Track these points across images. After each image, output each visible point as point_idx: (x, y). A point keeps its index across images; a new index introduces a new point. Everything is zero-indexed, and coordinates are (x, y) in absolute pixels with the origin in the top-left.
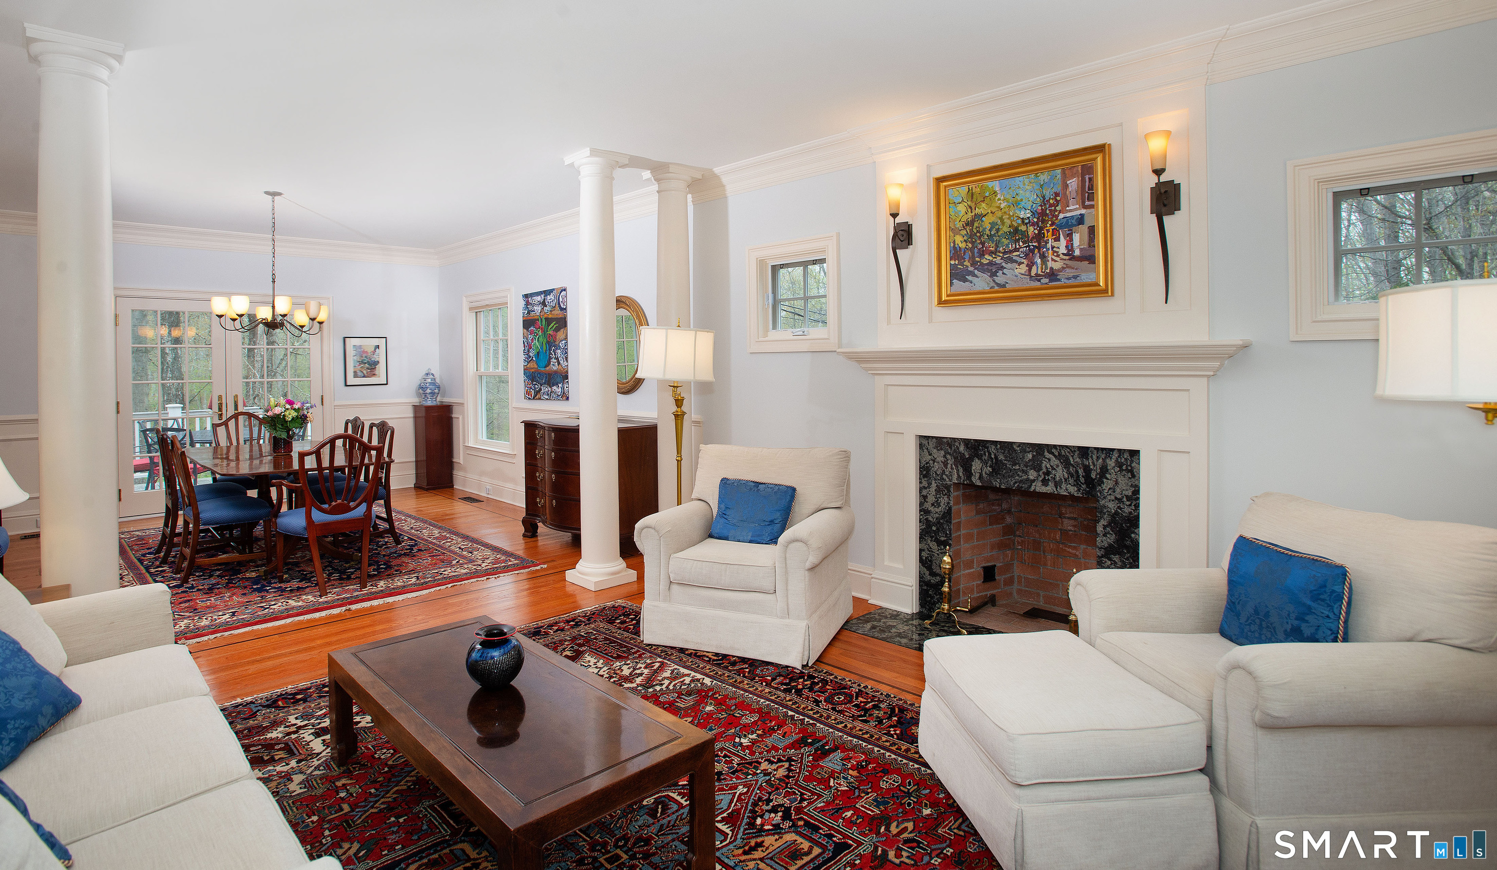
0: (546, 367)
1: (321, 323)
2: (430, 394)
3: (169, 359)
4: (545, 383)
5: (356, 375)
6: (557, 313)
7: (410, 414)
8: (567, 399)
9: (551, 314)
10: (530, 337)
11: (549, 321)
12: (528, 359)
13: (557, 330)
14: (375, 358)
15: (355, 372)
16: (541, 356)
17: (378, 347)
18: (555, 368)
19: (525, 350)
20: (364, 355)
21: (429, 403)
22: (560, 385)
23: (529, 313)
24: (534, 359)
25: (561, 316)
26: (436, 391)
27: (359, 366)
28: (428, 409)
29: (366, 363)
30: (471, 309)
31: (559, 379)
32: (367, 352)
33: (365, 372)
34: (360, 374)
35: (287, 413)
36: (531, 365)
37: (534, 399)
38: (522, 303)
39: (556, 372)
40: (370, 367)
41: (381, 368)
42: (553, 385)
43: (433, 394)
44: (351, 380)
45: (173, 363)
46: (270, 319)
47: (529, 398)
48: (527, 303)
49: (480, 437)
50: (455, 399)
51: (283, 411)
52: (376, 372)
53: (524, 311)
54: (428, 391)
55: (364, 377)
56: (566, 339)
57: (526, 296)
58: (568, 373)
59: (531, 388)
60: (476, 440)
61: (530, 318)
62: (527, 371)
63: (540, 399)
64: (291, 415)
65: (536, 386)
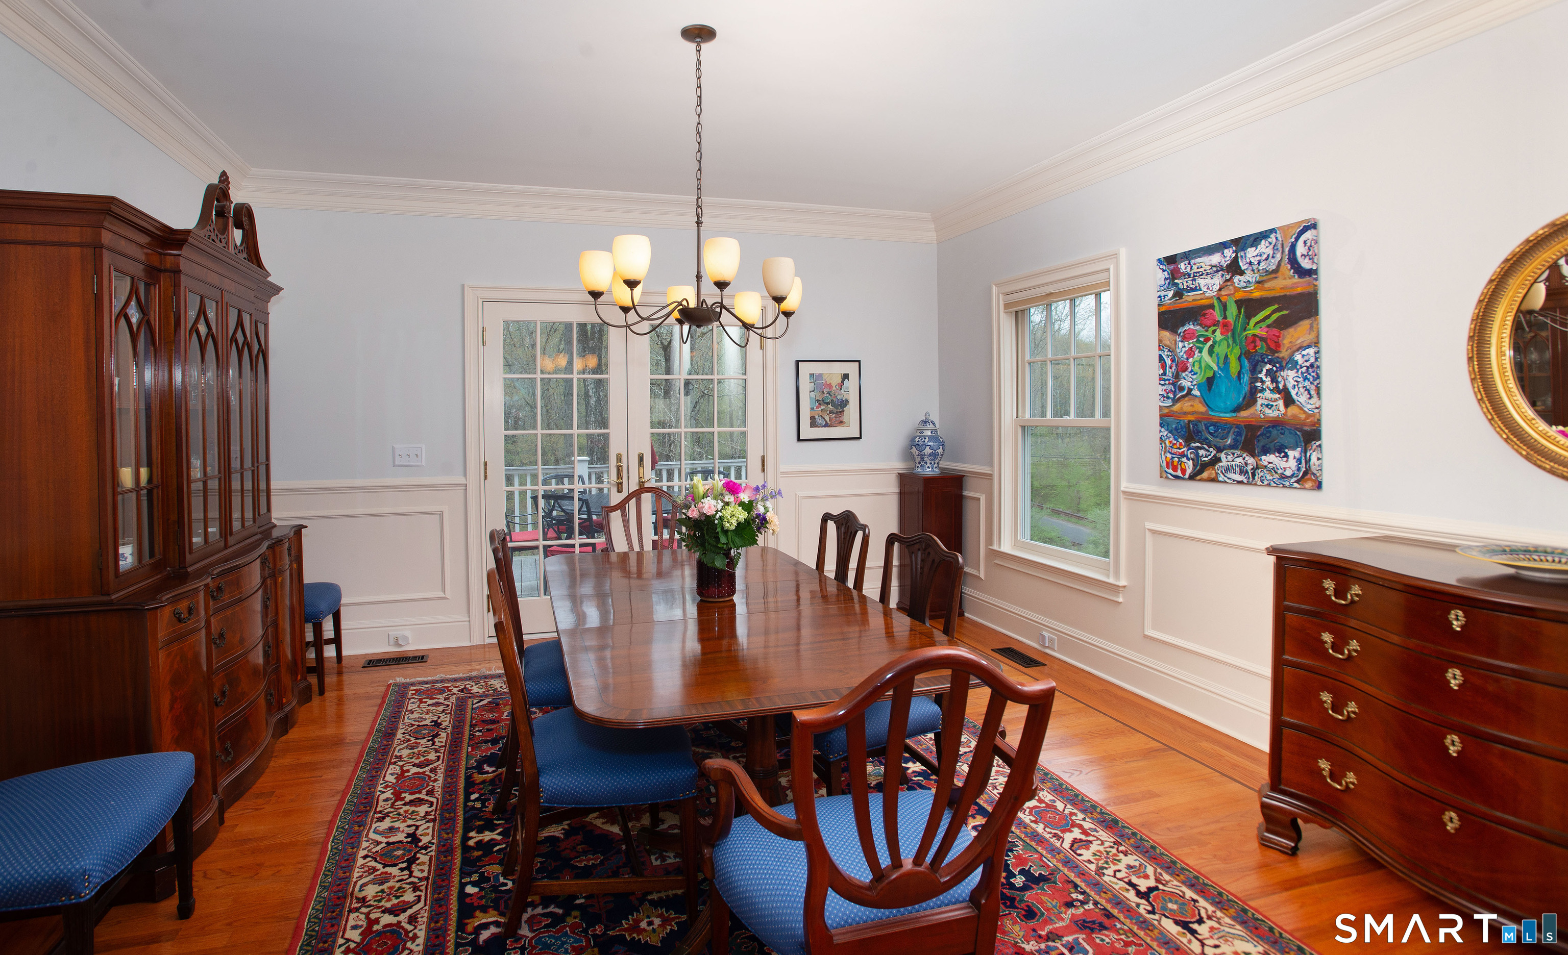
0: (1238, 409)
1: (788, 314)
2: (930, 455)
3: (593, 401)
4: (1232, 447)
5: (813, 424)
6: (1288, 282)
7: (894, 489)
8: (1319, 486)
9: (1262, 290)
10: (1182, 348)
11: (1249, 306)
12: (1176, 392)
13: (1284, 324)
14: (842, 395)
15: (813, 418)
16: (1222, 386)
17: (846, 377)
18: (1271, 414)
19: (1164, 374)
20: (826, 391)
21: (929, 471)
22: (1293, 454)
23: (1179, 294)
24: (1196, 392)
25: (1299, 290)
26: (940, 451)
27: (818, 407)
28: (929, 481)
29: (828, 404)
30: (1007, 306)
31: (1286, 439)
32: (830, 386)
33: (827, 418)
34: (820, 421)
35: (727, 513)
36: (1186, 405)
37: (1192, 477)
38: (1160, 276)
39: (1276, 423)
40: (835, 410)
41: (851, 411)
42: (1266, 451)
43: (934, 455)
44: (807, 431)
45: (596, 406)
46: (693, 304)
47: (1177, 477)
48: (1174, 275)
49: (1020, 537)
50: (969, 466)
51: (719, 508)
52: (845, 419)
53: (1162, 293)
54: (928, 451)
55: (826, 425)
56: (1316, 343)
57: (1171, 260)
58: (1320, 424)
59: (1183, 455)
60: (1016, 544)
61: (1184, 305)
62: (1169, 419)
63: (1214, 480)
64: (734, 516)
65: (1201, 452)
